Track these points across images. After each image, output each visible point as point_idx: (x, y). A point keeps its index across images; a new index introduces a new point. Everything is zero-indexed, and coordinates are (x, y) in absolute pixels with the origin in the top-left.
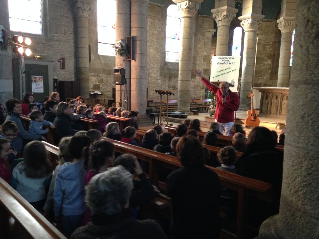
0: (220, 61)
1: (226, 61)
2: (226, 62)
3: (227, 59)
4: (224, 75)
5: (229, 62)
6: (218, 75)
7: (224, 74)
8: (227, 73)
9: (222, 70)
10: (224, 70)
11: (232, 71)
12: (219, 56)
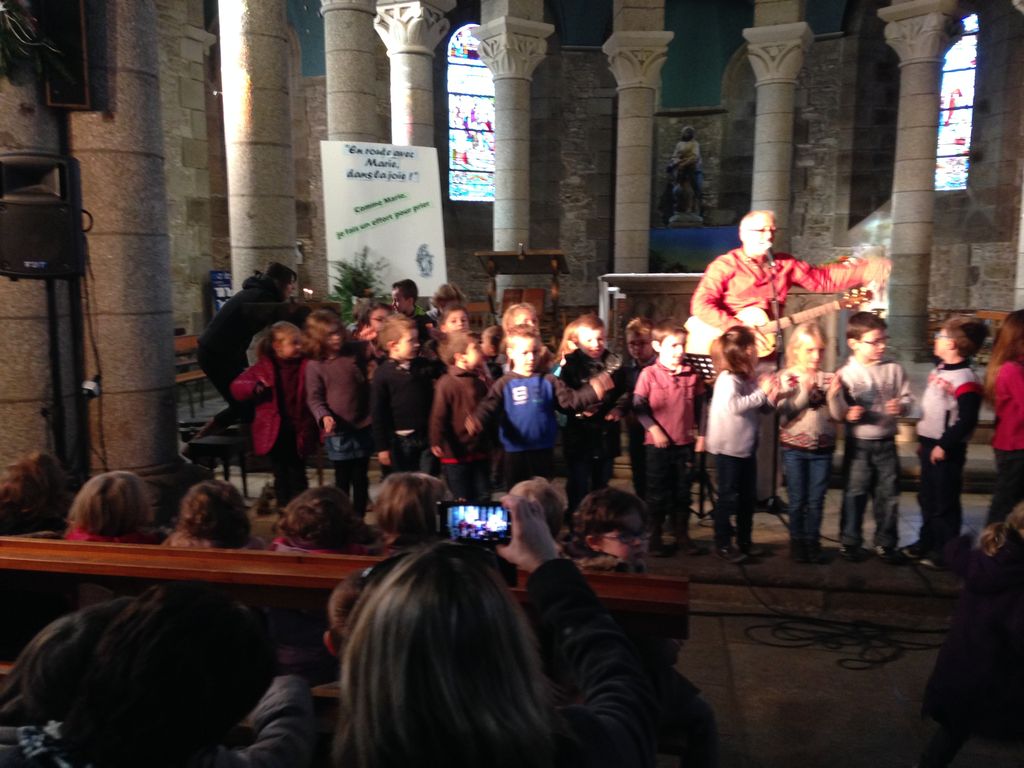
0: (358, 163)
1: (383, 165)
2: (382, 170)
3: (386, 159)
4: (381, 226)
5: (394, 171)
6: (357, 224)
7: (385, 219)
8: (394, 216)
9: (374, 205)
10: (380, 203)
11: (416, 208)
12: (351, 144)
